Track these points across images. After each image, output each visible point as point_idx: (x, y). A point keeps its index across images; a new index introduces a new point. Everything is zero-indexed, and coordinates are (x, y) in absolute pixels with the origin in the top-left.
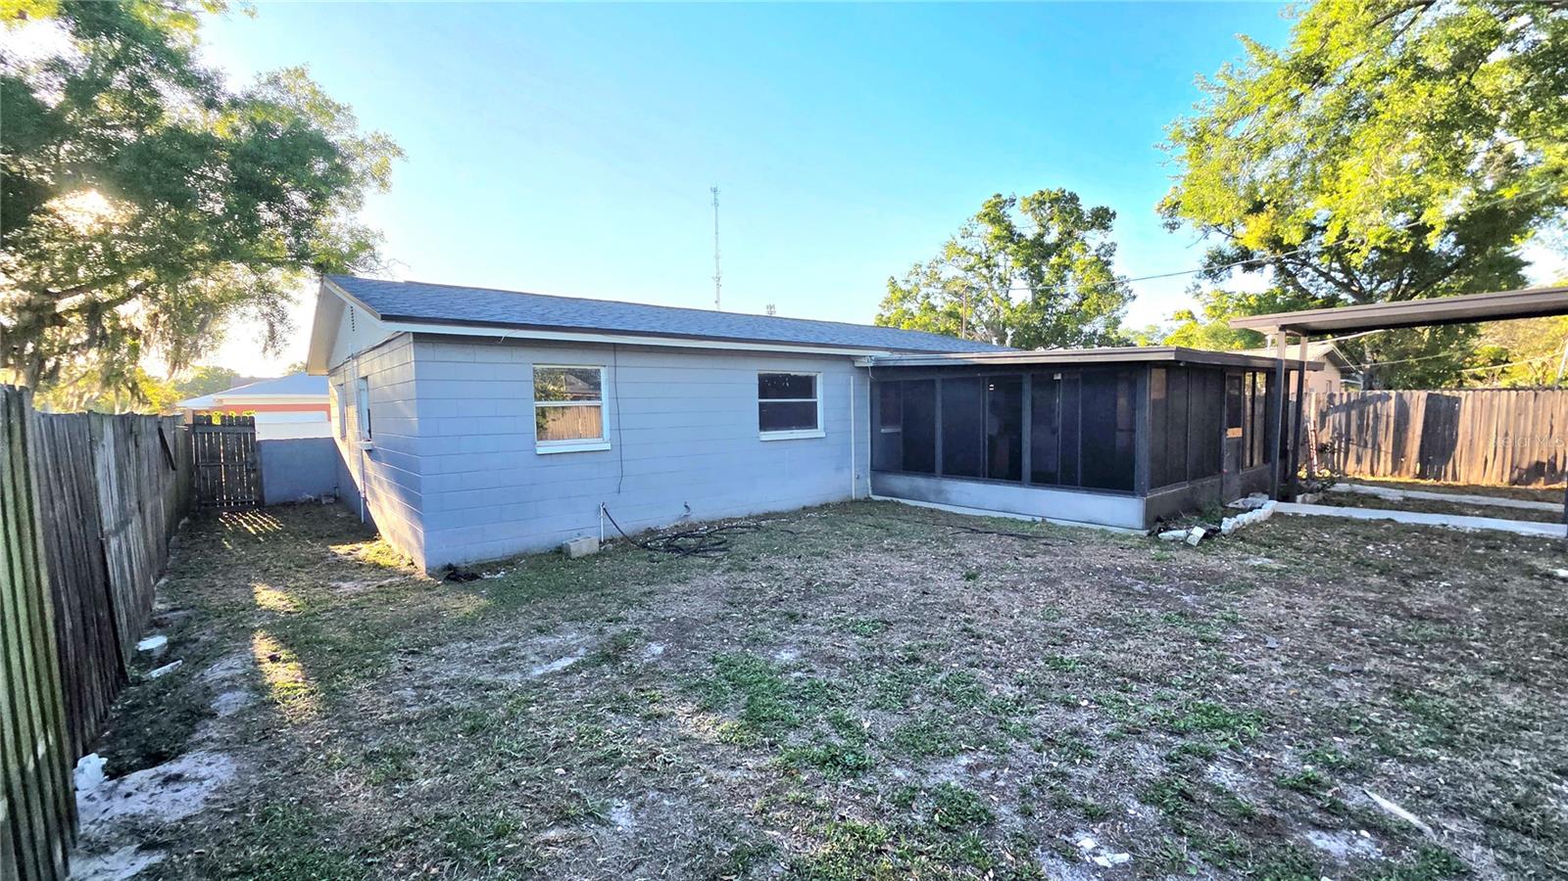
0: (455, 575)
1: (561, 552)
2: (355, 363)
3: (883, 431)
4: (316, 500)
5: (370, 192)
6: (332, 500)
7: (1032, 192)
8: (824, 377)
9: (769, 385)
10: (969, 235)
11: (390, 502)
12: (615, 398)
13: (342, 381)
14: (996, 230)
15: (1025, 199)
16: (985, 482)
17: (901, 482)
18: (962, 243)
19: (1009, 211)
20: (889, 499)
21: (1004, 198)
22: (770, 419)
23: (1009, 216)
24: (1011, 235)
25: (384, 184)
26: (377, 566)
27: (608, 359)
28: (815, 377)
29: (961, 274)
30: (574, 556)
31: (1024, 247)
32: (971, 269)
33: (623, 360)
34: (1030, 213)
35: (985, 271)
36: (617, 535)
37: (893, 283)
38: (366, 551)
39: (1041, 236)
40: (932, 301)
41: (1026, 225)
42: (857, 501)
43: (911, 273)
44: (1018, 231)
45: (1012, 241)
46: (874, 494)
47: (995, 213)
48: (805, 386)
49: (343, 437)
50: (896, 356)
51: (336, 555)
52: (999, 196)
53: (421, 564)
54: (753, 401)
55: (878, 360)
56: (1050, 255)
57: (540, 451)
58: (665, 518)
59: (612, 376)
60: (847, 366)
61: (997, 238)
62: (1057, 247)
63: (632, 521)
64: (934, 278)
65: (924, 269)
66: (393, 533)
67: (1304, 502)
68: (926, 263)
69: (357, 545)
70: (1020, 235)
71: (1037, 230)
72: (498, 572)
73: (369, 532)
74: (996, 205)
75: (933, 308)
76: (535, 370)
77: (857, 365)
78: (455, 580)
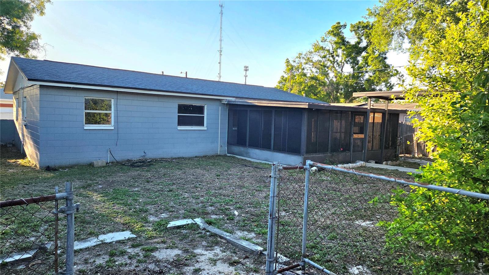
0: (48, 169)
1: (91, 165)
2: (22, 91)
3: (233, 129)
4: (5, 145)
5: (36, 15)
6: (11, 145)
7: (355, 22)
8: (207, 107)
9: (182, 109)
10: (324, 40)
11: (31, 144)
12: (116, 110)
13: (18, 97)
14: (336, 39)
15: (352, 25)
16: (261, 149)
17: (236, 149)
18: (321, 44)
19: (343, 30)
20: (232, 155)
21: (341, 24)
22: (182, 121)
23: (343, 33)
24: (343, 42)
25: (42, 13)
26: (23, 166)
27: (115, 96)
28: (204, 106)
29: (320, 59)
30: (95, 166)
31: (349, 48)
32: (325, 57)
33: (120, 97)
34: (354, 32)
35: (331, 59)
36: (114, 161)
37: (288, 62)
38: (20, 161)
39: (359, 43)
40: (305, 71)
41: (351, 38)
42: (220, 156)
43: (297, 58)
44: (347, 40)
45: (344, 44)
46: (228, 153)
47: (337, 31)
48: (200, 110)
49: (17, 120)
50: (238, 100)
51: (9, 163)
52: (339, 23)
53: (38, 166)
54: (175, 114)
55: (229, 101)
56: (361, 53)
57: (85, 128)
58: (135, 156)
59: (116, 102)
60: (218, 103)
61: (336, 43)
62: (365, 48)
63: (120, 156)
64: (309, 60)
65: (303, 56)
66: (31, 156)
67: (387, 164)
68: (304, 53)
69: (18, 160)
70: (348, 42)
71: (357, 40)
72: (66, 169)
73: (24, 156)
74: (337, 27)
75: (305, 75)
76: (85, 99)
77: (222, 102)
78: (49, 170)
